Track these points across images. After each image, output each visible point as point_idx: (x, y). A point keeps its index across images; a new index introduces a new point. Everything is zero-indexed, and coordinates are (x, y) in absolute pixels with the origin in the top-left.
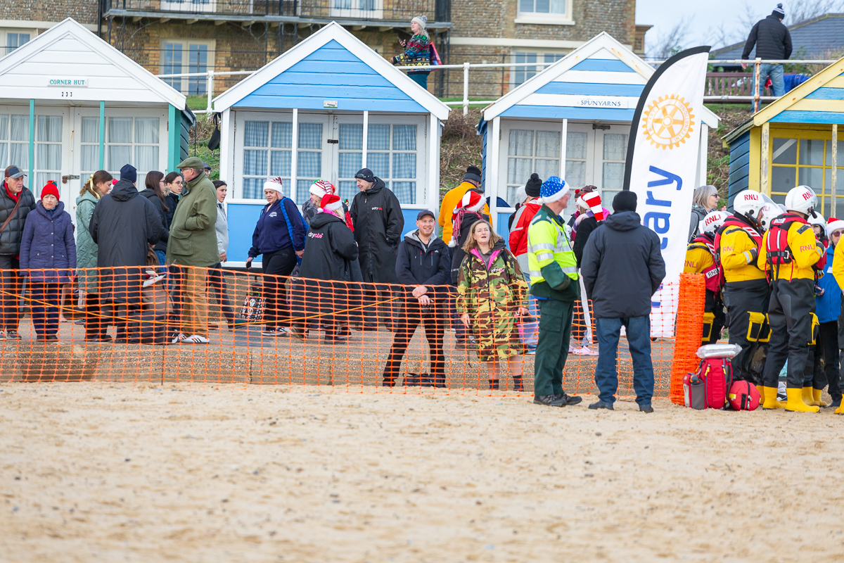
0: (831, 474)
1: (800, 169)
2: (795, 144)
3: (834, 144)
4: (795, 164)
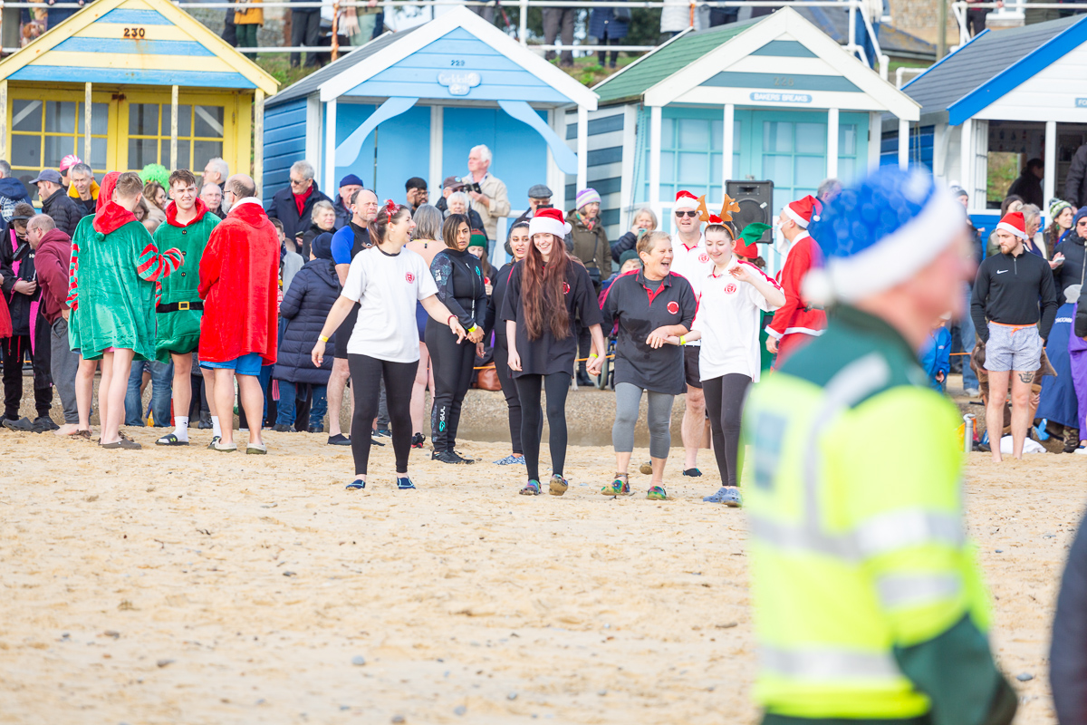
0: (62, 508)
1: (46, 137)
2: (40, 107)
3: (88, 107)
4: (40, 130)
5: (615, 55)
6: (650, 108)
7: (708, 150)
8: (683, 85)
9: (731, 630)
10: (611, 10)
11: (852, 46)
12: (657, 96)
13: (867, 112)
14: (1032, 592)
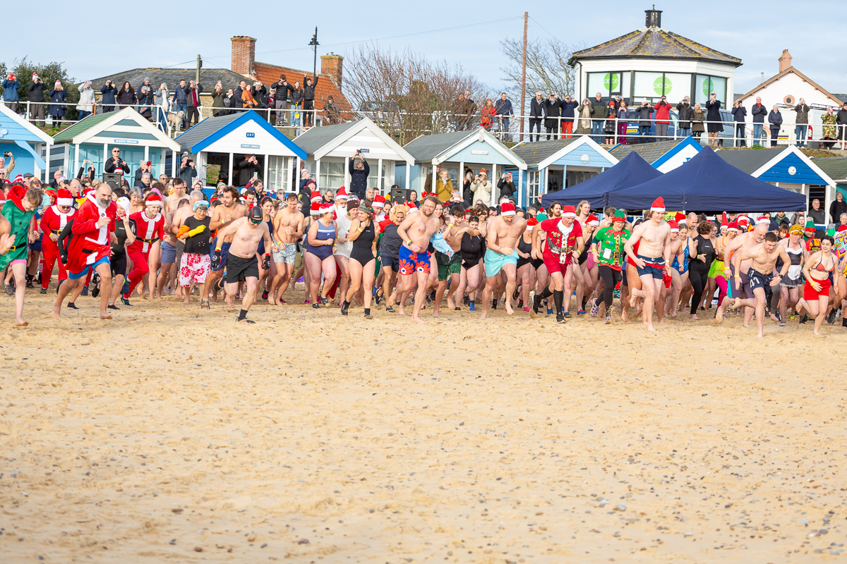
5: (60, 123)
6: (74, 145)
7: (97, 161)
8: (88, 136)
9: (88, 346)
10: (60, 105)
11: (158, 123)
12: (78, 140)
13: (160, 148)
14: (207, 332)
